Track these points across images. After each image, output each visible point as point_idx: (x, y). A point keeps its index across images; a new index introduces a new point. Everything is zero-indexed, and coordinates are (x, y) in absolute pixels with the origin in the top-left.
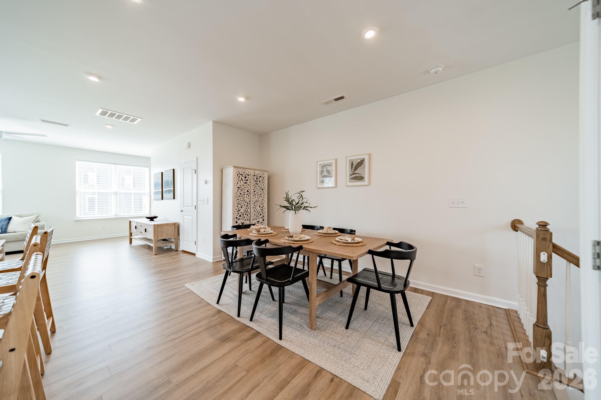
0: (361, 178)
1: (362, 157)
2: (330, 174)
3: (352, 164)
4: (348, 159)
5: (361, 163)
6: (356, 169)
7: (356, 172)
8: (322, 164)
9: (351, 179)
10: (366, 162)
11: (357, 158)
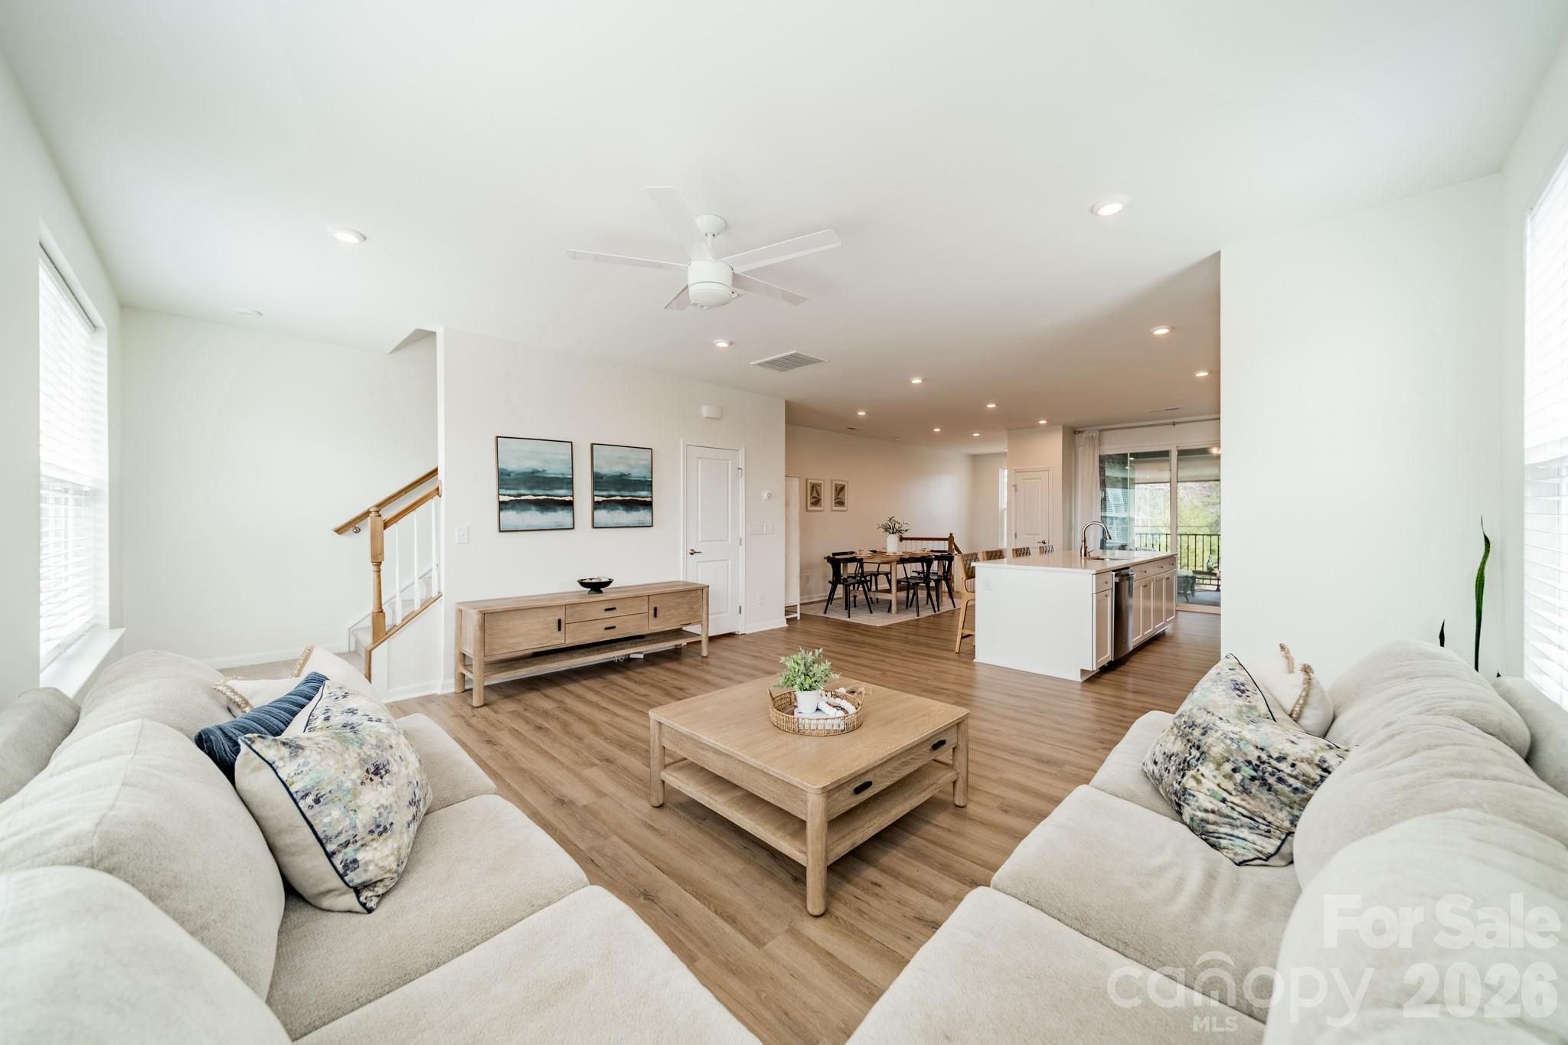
0: (843, 503)
1: (843, 483)
2: (820, 496)
3: (837, 489)
4: (834, 483)
5: (843, 488)
6: (839, 494)
7: (838, 497)
8: (812, 484)
9: (836, 503)
10: (846, 488)
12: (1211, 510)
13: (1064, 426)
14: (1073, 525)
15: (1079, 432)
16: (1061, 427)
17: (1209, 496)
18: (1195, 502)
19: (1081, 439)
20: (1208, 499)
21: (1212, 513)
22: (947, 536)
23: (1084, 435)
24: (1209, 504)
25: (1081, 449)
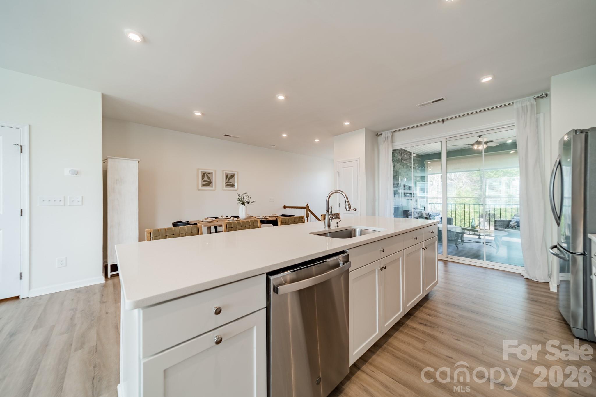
0: (233, 186)
1: (234, 173)
2: (211, 180)
3: (227, 176)
4: (225, 172)
5: (233, 176)
6: (229, 179)
7: (229, 181)
8: (203, 172)
9: (226, 185)
10: (236, 176)
11: (231, 172)
12: (475, 192)
13: (366, 129)
14: (377, 198)
15: (380, 134)
16: (364, 129)
17: (474, 186)
18: (467, 188)
19: (381, 138)
20: (474, 187)
21: (476, 194)
22: (305, 206)
23: (382, 136)
24: (474, 189)
25: (381, 147)
